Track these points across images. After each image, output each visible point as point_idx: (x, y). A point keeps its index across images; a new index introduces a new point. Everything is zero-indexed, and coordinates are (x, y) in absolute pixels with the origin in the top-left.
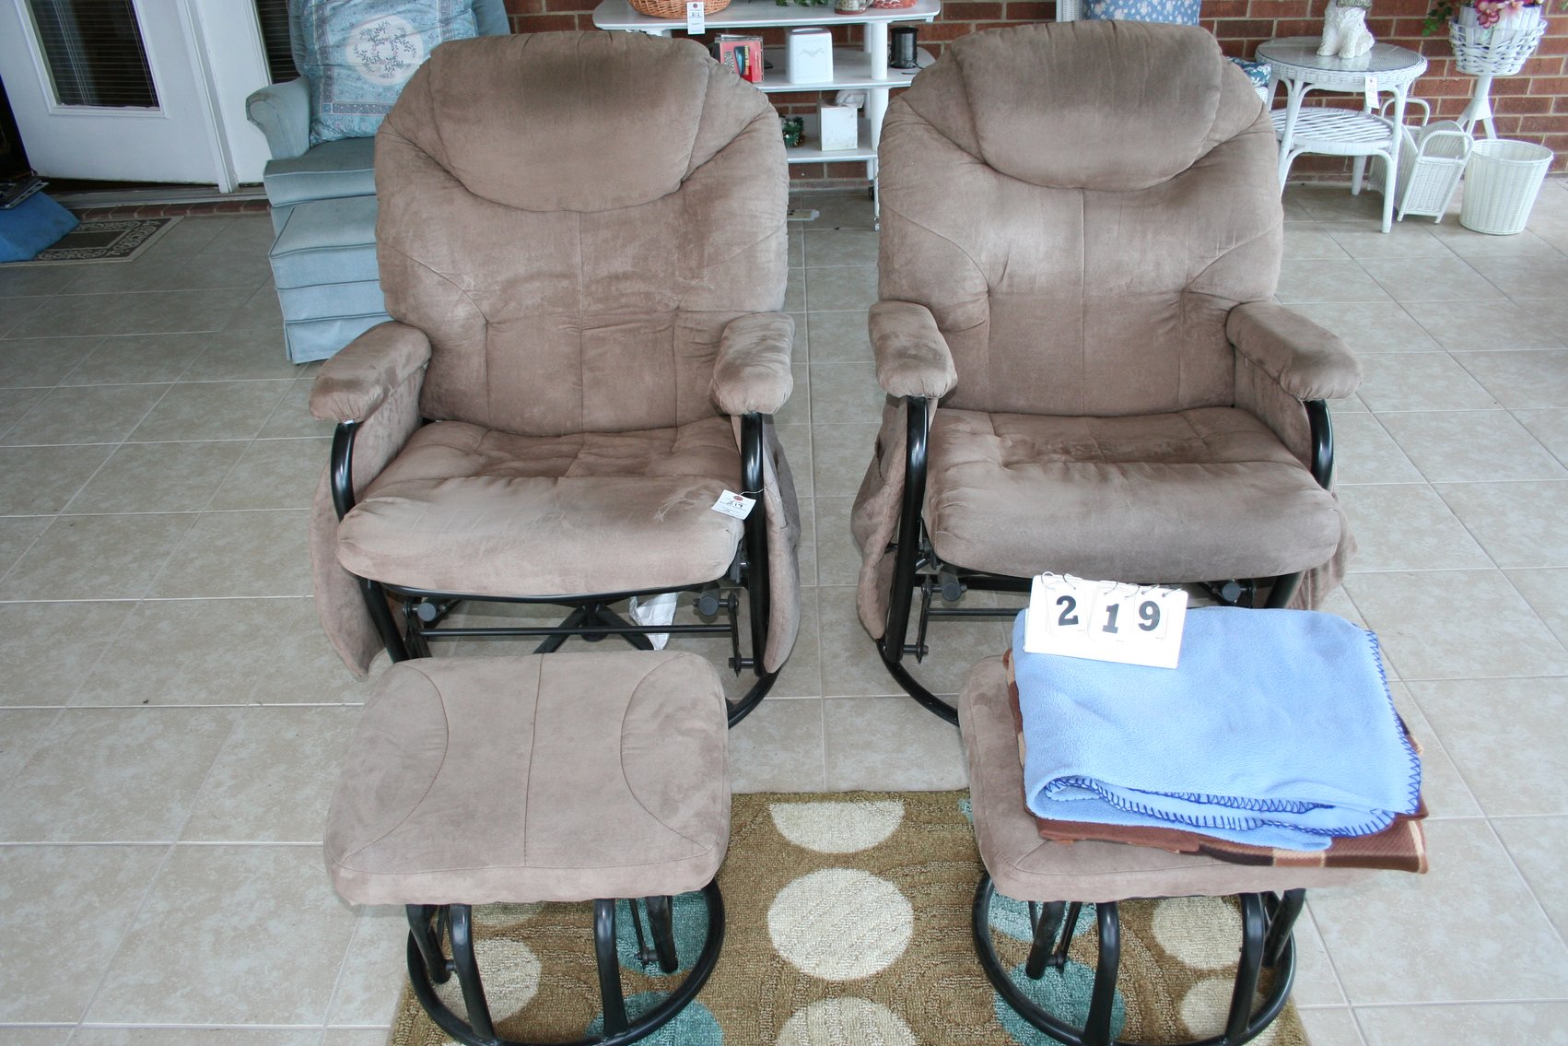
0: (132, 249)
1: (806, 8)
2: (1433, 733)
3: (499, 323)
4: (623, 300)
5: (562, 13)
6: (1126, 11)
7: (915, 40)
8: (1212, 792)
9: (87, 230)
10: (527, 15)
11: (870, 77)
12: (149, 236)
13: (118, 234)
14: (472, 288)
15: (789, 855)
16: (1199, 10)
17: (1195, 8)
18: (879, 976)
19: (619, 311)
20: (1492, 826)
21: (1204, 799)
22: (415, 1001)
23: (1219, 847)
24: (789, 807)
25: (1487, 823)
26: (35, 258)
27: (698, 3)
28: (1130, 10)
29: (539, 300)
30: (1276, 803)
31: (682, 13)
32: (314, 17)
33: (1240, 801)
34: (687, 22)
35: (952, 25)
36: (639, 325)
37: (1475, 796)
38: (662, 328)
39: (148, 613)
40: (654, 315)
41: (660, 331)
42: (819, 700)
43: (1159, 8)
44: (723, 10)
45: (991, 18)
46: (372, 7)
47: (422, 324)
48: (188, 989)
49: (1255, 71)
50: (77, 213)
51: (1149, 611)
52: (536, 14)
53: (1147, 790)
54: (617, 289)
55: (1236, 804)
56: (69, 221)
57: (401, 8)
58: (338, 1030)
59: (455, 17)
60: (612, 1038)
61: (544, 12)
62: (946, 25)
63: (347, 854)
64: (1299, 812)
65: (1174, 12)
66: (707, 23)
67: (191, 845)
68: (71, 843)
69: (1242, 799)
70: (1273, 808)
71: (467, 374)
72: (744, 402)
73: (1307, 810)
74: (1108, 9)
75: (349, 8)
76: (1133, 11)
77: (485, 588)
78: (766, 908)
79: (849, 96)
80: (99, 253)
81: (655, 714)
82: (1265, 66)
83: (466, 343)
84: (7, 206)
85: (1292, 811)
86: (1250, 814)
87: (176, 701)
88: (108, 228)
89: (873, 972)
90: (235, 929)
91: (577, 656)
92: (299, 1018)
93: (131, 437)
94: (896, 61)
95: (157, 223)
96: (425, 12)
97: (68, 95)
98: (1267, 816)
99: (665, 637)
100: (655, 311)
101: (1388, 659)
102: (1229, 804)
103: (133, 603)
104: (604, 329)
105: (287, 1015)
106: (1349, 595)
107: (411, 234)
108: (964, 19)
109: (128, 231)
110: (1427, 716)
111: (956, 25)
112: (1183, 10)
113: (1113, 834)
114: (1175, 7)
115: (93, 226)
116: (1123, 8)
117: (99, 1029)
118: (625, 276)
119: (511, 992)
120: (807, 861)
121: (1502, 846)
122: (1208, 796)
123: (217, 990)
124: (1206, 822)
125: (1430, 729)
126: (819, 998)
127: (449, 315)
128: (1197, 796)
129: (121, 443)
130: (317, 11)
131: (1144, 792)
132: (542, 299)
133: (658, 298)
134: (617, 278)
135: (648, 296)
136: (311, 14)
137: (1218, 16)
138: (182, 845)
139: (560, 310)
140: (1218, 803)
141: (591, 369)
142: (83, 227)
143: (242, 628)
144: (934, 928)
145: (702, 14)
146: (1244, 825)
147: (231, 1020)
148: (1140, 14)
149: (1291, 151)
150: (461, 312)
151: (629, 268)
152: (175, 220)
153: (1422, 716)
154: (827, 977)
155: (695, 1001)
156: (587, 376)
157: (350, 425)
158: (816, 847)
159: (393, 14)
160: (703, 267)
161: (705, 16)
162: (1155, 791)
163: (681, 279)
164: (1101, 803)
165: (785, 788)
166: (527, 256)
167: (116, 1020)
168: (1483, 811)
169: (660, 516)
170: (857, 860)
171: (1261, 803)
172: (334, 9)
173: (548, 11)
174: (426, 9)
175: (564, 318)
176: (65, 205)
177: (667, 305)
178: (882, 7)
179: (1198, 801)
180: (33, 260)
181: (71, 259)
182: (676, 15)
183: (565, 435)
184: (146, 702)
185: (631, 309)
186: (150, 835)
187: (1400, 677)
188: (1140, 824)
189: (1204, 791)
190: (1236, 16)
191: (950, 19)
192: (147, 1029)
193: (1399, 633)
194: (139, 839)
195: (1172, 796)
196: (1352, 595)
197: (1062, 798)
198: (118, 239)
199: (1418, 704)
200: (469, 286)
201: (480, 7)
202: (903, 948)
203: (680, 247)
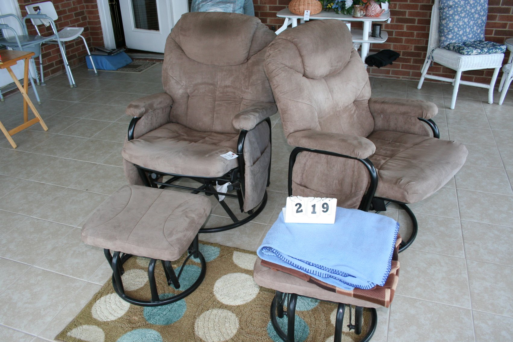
0: (142, 70)
1: (344, 15)
2: (467, 278)
3: (192, 96)
4: (228, 94)
5: (273, 12)
6: (454, 23)
7: (380, 28)
8: (314, 263)
9: (134, 64)
10: (263, 11)
11: (362, 39)
12: (149, 67)
13: (140, 66)
14: (184, 85)
15: (232, 266)
16: (484, 25)
17: (483, 24)
18: (238, 306)
19: (226, 97)
20: (472, 313)
21: (311, 264)
22: (111, 280)
23: (319, 282)
24: (239, 253)
25: (471, 311)
26: (117, 70)
27: (308, 11)
28: (455, 23)
29: (204, 91)
30: (337, 271)
31: (303, 14)
32: (197, 7)
33: (324, 268)
34: (304, 16)
35: (398, 25)
36: (231, 102)
37: (471, 301)
38: (238, 103)
39: (99, 167)
40: (236, 99)
41: (237, 104)
42: (266, 225)
43: (467, 23)
44: (318, 14)
45: (412, 24)
46: (213, 5)
47: (170, 94)
48: (61, 264)
49: (499, 47)
50: (133, 59)
51: (325, 206)
52: (265, 11)
53: (293, 257)
54: (226, 90)
55: (322, 268)
56: (129, 61)
57: (221, 6)
58: (91, 283)
59: (237, 10)
60: (154, 302)
61: (268, 11)
62: (396, 25)
63: (85, 229)
64: (344, 276)
65: (473, 25)
66: (310, 17)
67: (79, 228)
68: (53, 221)
69: (325, 267)
70: (335, 273)
71: (180, 110)
72: (239, 126)
73: (346, 276)
74: (447, 22)
75: (207, 5)
76: (456, 24)
77: (156, 168)
78: (217, 279)
79: (356, 45)
80: (133, 70)
81: (182, 211)
82: (504, 46)
83: (181, 101)
84: (112, 55)
85: (341, 275)
86: (327, 273)
87: (94, 191)
88: (139, 64)
89: (237, 305)
90: (79, 252)
91: (173, 191)
92: (83, 278)
93: (117, 121)
94: (373, 35)
95: (152, 64)
96: (228, 8)
97: (138, 25)
98: (333, 275)
99: (224, 196)
100: (236, 98)
101: (465, 251)
102: (320, 268)
103: (97, 164)
104: (221, 102)
105: (80, 276)
106: (462, 228)
107: (170, 67)
108: (402, 23)
109: (144, 65)
110: (468, 272)
111: (399, 25)
112: (477, 25)
113: (283, 269)
114: (474, 23)
115: (136, 63)
116: (452, 22)
117: (36, 268)
118: (229, 87)
119: (137, 284)
120: (236, 269)
121: (472, 320)
122: (313, 263)
123: (67, 266)
124: (310, 272)
125: (467, 276)
126: (218, 308)
127: (177, 92)
128: (309, 263)
129: (114, 122)
130: (198, 5)
131: (292, 257)
132: (205, 91)
133: (237, 94)
134: (226, 87)
135: (234, 93)
136: (196, 6)
137: (495, 28)
138: (77, 228)
139: (210, 94)
140: (316, 266)
141: (217, 113)
142: (133, 63)
143: (119, 175)
144: (263, 297)
145: (309, 14)
146: (324, 276)
147: (66, 274)
148: (459, 25)
149: (511, 77)
150: (181, 91)
151: (230, 84)
152: (157, 63)
153: (466, 271)
154: (224, 303)
155: (183, 299)
156: (215, 115)
157: (136, 118)
158: (241, 266)
159: (219, 8)
160: (249, 86)
161: (310, 15)
162: (296, 258)
163: (243, 89)
164: (276, 257)
165: (242, 248)
166: (202, 77)
167: (41, 267)
168: (472, 307)
169: (207, 156)
170: (251, 272)
171: (332, 270)
172: (202, 5)
173: (269, 10)
174: (228, 7)
175: (211, 97)
176: (130, 56)
177: (240, 97)
178: (369, 17)
179: (309, 264)
180: (116, 70)
181: (126, 71)
182: (301, 14)
183: (207, 132)
184: (87, 190)
185: (230, 97)
186: (71, 224)
187: (466, 257)
188: (290, 268)
189: (312, 262)
190: (502, 28)
191: (397, 23)
192: (47, 271)
193: (473, 243)
194: (68, 224)
195: (301, 260)
196: (463, 228)
197: (267, 254)
198: (140, 67)
199: (467, 267)
200: (184, 84)
201: (246, 8)
202: (251, 300)
203: (244, 79)
